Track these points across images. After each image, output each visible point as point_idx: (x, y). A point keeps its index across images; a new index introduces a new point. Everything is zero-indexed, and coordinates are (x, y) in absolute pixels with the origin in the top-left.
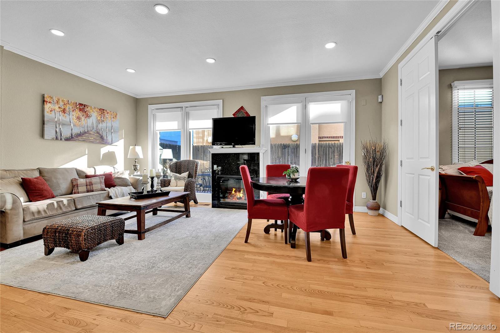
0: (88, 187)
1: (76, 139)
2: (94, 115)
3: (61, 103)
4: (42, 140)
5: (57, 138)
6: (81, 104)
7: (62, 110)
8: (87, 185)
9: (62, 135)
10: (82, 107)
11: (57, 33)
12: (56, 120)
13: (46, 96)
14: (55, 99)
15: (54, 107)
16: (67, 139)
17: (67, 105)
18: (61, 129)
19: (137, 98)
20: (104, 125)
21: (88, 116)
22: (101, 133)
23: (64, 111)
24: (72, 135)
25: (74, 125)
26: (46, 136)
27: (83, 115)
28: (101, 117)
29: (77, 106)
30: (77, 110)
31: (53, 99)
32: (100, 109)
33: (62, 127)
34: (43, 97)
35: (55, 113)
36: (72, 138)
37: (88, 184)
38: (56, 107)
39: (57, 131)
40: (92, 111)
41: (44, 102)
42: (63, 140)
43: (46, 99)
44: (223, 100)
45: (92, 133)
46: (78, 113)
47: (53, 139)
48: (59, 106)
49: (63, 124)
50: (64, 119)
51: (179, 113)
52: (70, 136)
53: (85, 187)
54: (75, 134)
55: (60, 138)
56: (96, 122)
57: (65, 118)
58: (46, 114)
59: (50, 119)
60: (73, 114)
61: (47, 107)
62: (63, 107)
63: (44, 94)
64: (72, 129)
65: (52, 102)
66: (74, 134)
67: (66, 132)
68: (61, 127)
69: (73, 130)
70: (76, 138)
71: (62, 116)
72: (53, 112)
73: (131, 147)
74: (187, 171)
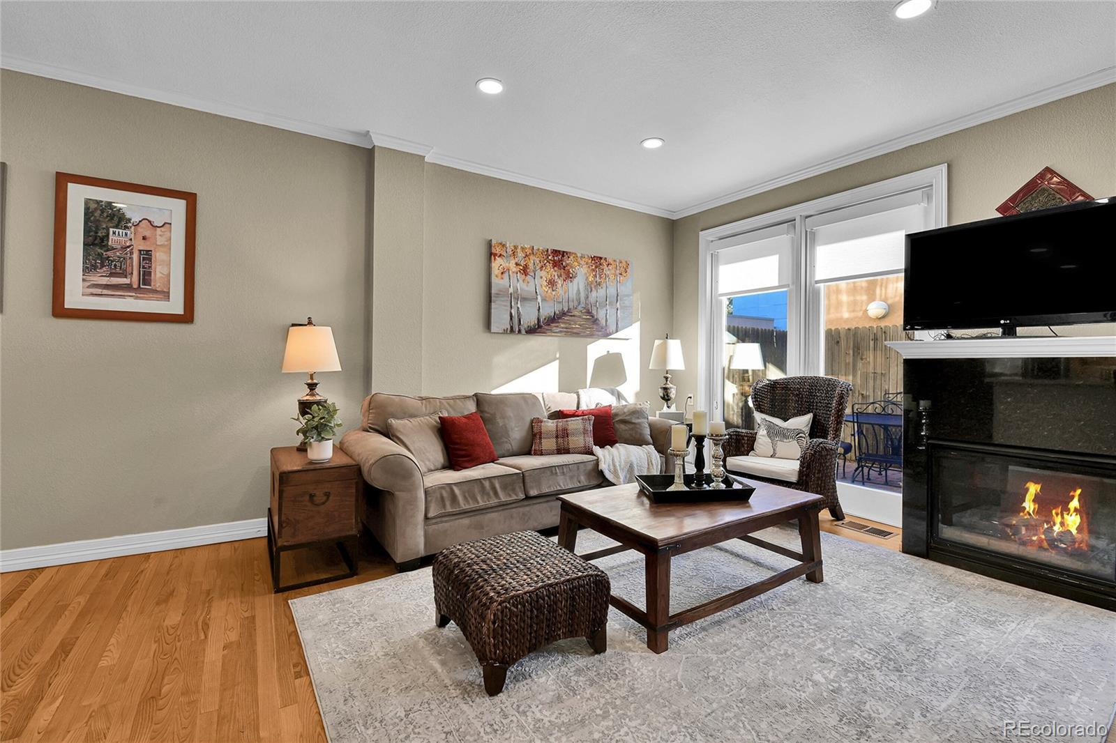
0: (560, 440)
1: (547, 330)
2: (582, 273)
3: (520, 254)
4: (487, 335)
5: (512, 330)
6: (556, 252)
7: (521, 268)
8: (557, 437)
9: (522, 323)
10: (558, 259)
11: (491, 87)
12: (511, 290)
13: (494, 242)
14: (510, 246)
15: (507, 264)
16: (532, 331)
17: (531, 257)
18: (520, 309)
19: (674, 219)
20: (601, 292)
21: (569, 277)
22: (594, 312)
23: (525, 271)
24: (539, 320)
25: (543, 300)
26: (494, 329)
27: (561, 276)
28: (595, 276)
29: (550, 258)
30: (549, 266)
31: (506, 248)
32: (593, 258)
33: (521, 305)
34: (489, 244)
35: (509, 275)
36: (540, 327)
37: (560, 433)
38: (512, 265)
39: (513, 315)
40: (576, 264)
41: (491, 255)
42: (523, 332)
43: (494, 251)
44: (949, 166)
45: (576, 313)
46: (551, 272)
47: (505, 332)
48: (517, 260)
49: (524, 299)
50: (524, 286)
51: (784, 239)
52: (536, 322)
53: (555, 440)
54: (545, 319)
55: (517, 329)
56: (587, 289)
57: (527, 286)
58: (494, 280)
59: (500, 291)
60: (542, 275)
61: (497, 264)
62: (523, 263)
63: (491, 240)
64: (539, 307)
65: (504, 254)
66: (544, 317)
67: (529, 318)
68: (519, 306)
69: (541, 310)
70: (546, 327)
71: (521, 281)
72: (506, 275)
73: (657, 342)
74: (809, 412)
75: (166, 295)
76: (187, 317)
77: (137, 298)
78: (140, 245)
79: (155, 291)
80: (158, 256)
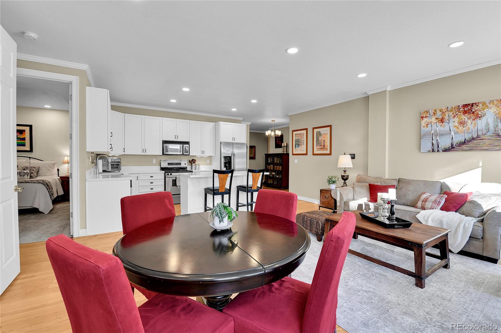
1: (459, 149)
2: (491, 112)
3: (439, 113)
4: (419, 154)
5: (433, 151)
6: (466, 106)
7: (440, 120)
9: (440, 147)
10: (468, 108)
12: (433, 132)
13: (422, 112)
15: (430, 120)
16: (445, 150)
17: (447, 113)
18: (439, 140)
21: (478, 117)
23: (442, 121)
24: (452, 144)
26: (422, 151)
27: (470, 118)
29: (461, 110)
30: (461, 114)
31: (430, 113)
35: (431, 125)
36: (453, 147)
38: (433, 120)
39: (434, 143)
40: (485, 108)
41: (421, 118)
42: (440, 150)
43: (422, 116)
45: (485, 137)
46: (462, 117)
47: (429, 151)
48: (436, 117)
49: (441, 135)
50: (442, 129)
52: (450, 145)
54: (457, 143)
55: (437, 150)
56: (495, 122)
57: (444, 128)
58: (422, 129)
59: (426, 133)
60: (455, 120)
61: (424, 121)
62: (441, 117)
64: (453, 138)
65: (429, 115)
66: (456, 142)
67: (445, 142)
68: (438, 138)
69: (454, 139)
70: (458, 148)
71: (439, 126)
72: (429, 126)
75: (327, 149)
76: (330, 154)
77: (323, 150)
78: (323, 139)
79: (326, 149)
80: (326, 141)
